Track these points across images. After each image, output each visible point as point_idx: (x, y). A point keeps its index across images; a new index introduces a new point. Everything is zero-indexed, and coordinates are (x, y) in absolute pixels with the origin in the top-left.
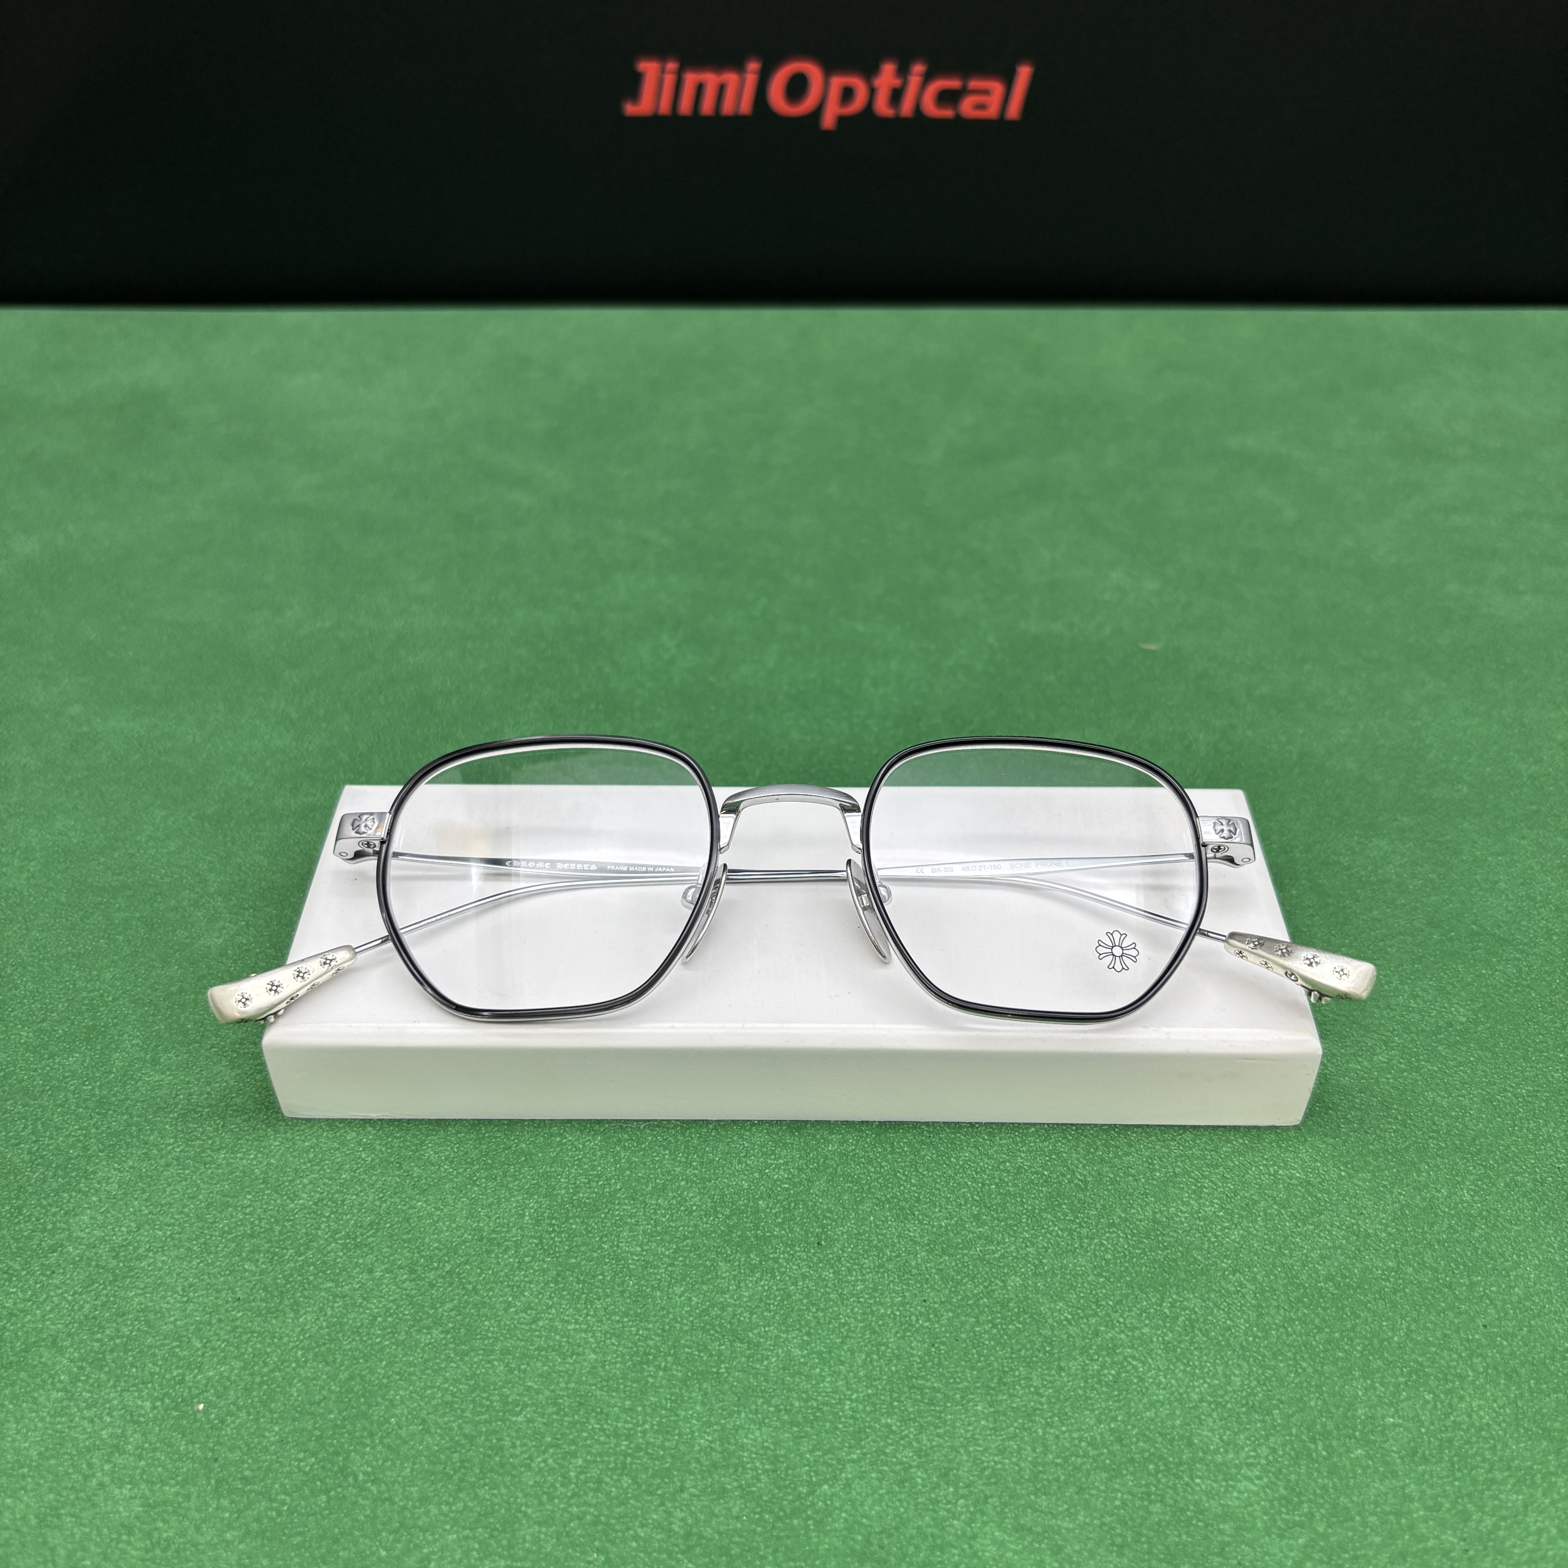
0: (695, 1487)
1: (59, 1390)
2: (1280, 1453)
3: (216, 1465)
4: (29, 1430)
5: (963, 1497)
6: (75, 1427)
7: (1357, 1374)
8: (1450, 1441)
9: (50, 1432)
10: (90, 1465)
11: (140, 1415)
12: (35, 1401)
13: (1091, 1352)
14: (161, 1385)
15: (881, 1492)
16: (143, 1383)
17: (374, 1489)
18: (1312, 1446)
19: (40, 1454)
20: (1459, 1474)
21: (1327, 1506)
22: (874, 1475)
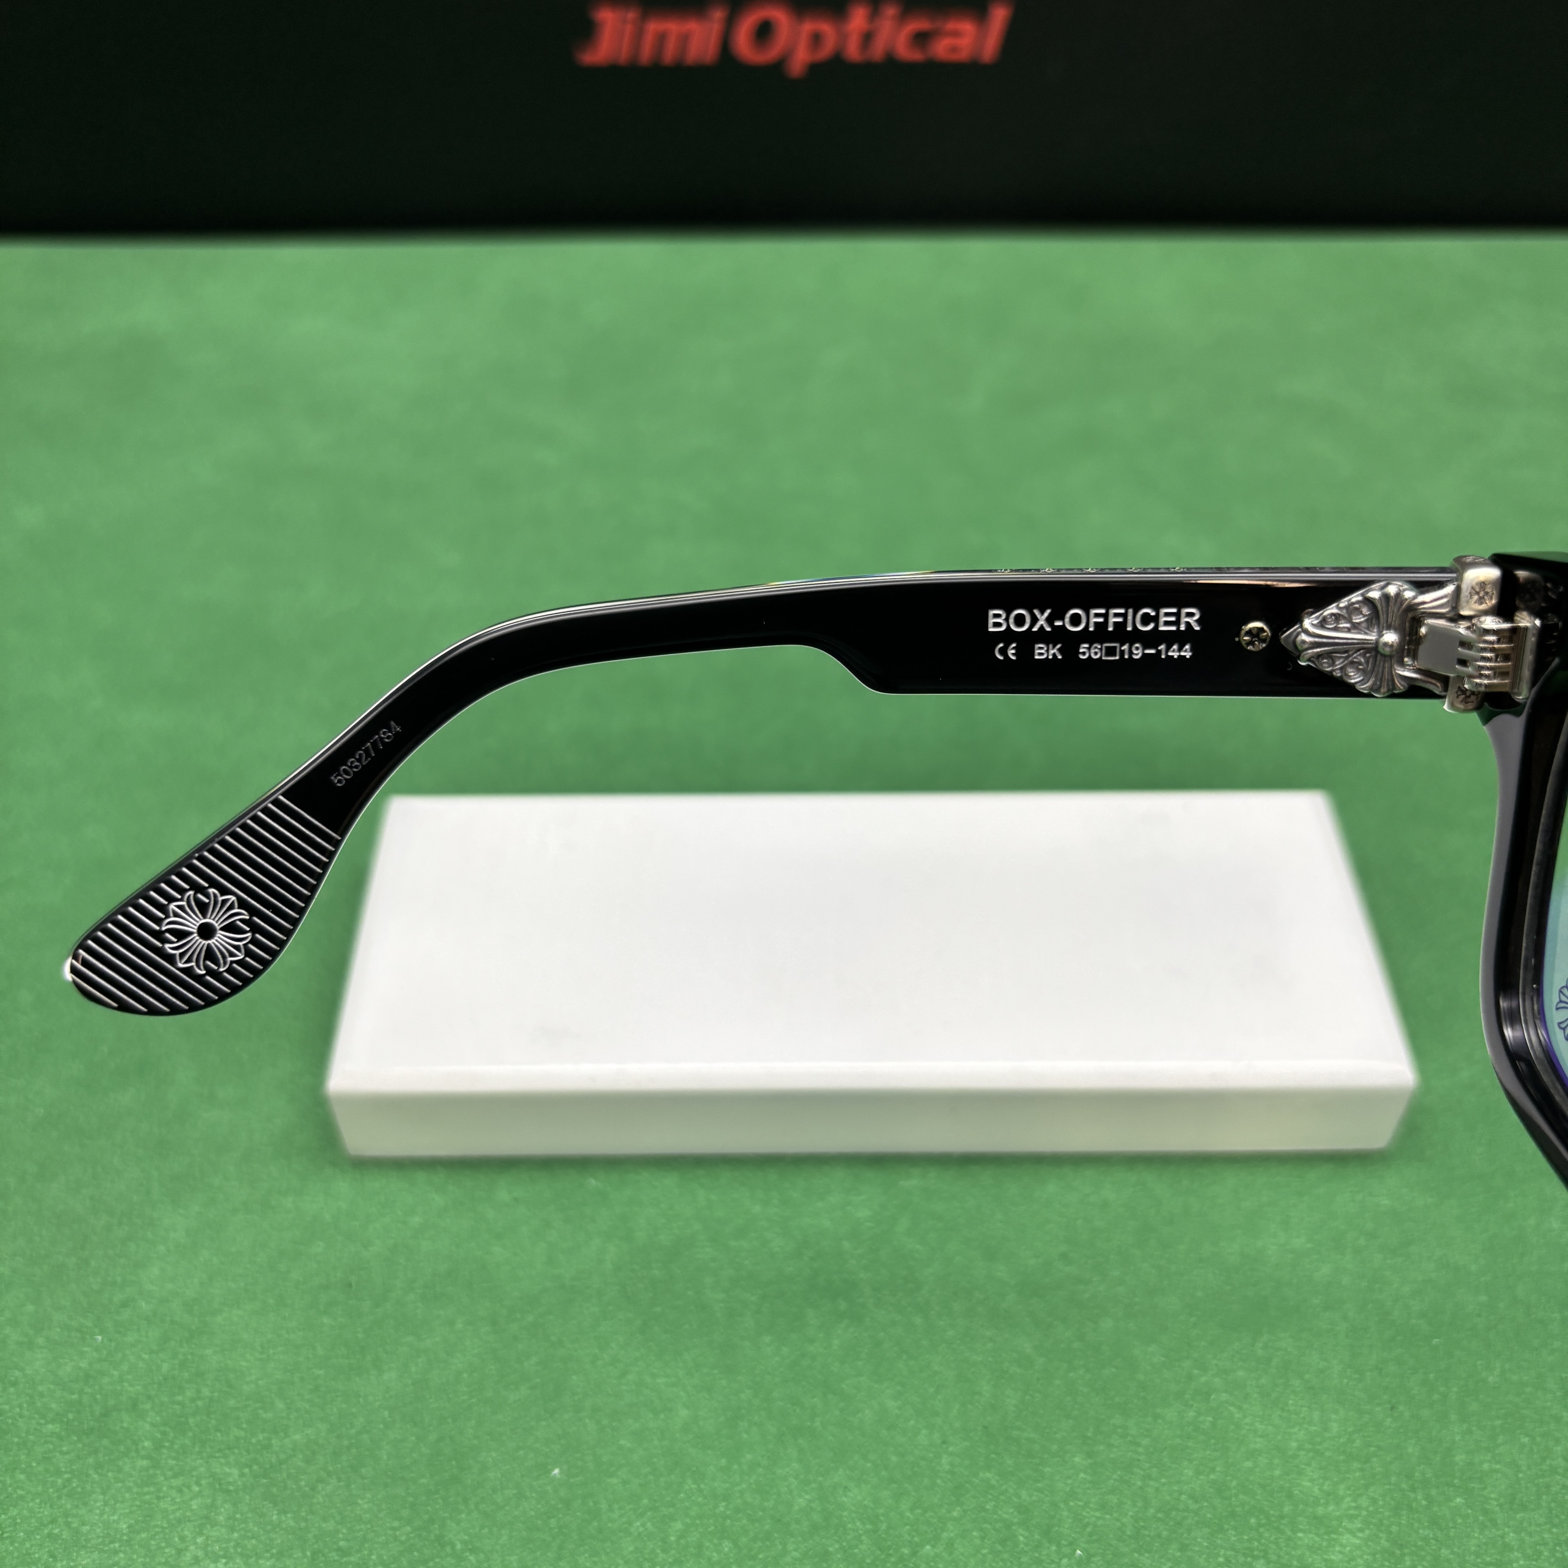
0: (795, 1550)
1: (143, 1458)
2: (1381, 1503)
3: (310, 1536)
4: (116, 1502)
5: (1065, 1556)
6: (164, 1497)
7: (1453, 1417)
8: (1548, 1486)
9: (138, 1503)
10: (182, 1539)
11: (229, 1483)
12: (120, 1470)
13: (1187, 1396)
14: (248, 1451)
15: (985, 1551)
16: (229, 1448)
17: (472, 1558)
18: (1412, 1495)
19: (130, 1526)
20: (1556, 1521)
21: (1428, 1558)
22: (975, 1534)
